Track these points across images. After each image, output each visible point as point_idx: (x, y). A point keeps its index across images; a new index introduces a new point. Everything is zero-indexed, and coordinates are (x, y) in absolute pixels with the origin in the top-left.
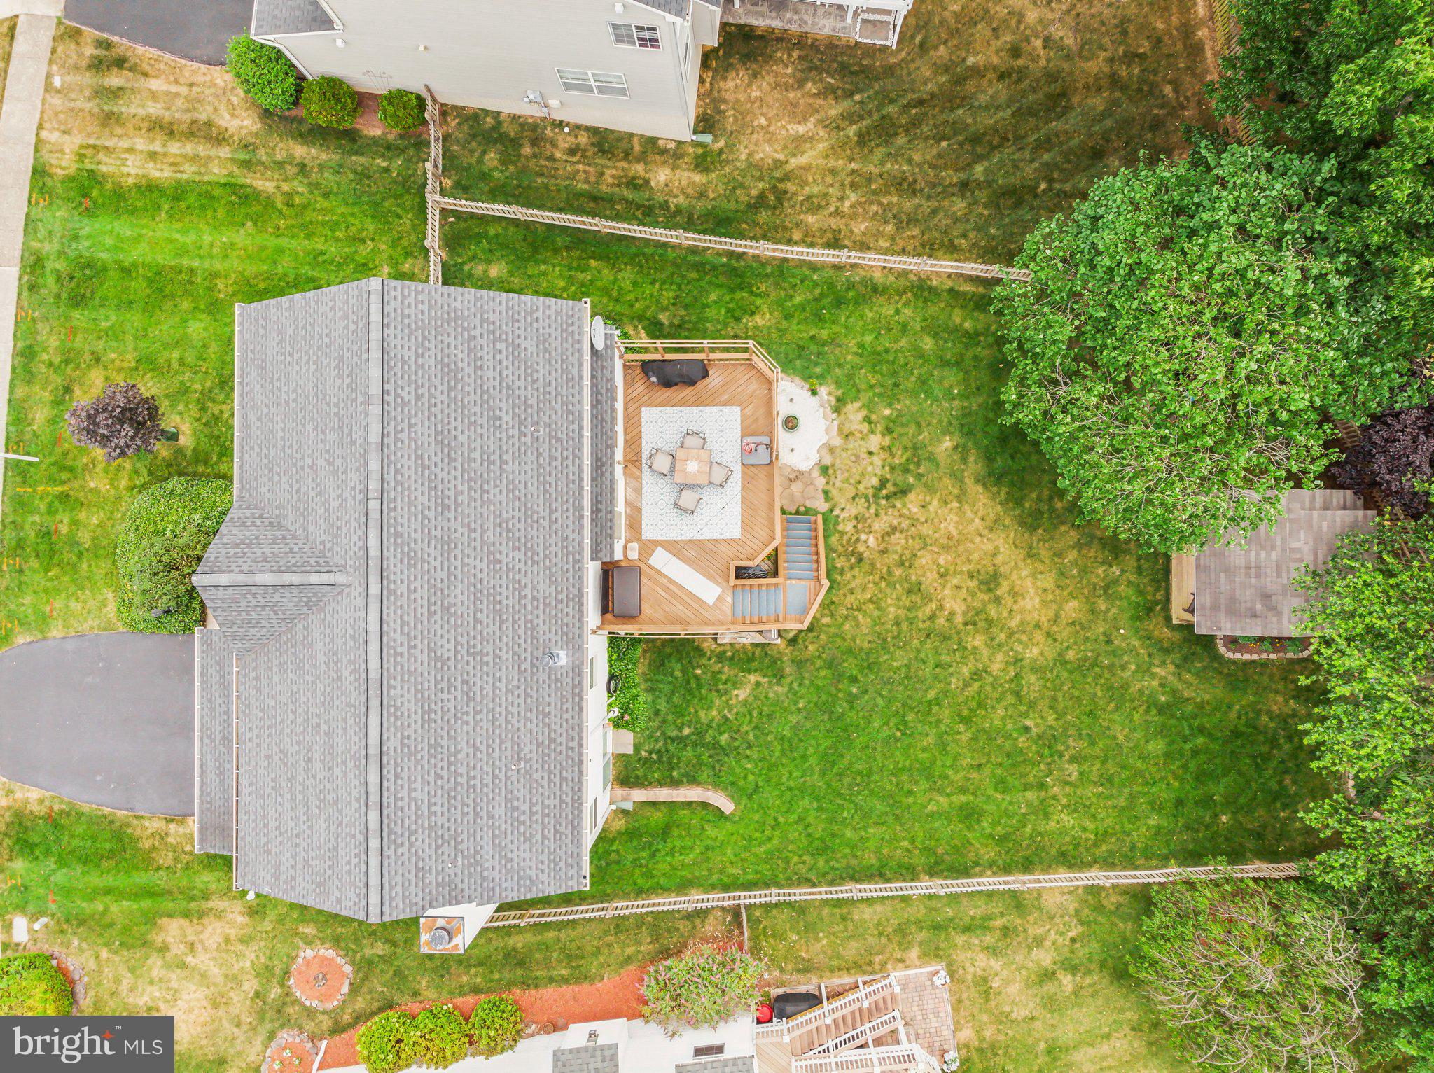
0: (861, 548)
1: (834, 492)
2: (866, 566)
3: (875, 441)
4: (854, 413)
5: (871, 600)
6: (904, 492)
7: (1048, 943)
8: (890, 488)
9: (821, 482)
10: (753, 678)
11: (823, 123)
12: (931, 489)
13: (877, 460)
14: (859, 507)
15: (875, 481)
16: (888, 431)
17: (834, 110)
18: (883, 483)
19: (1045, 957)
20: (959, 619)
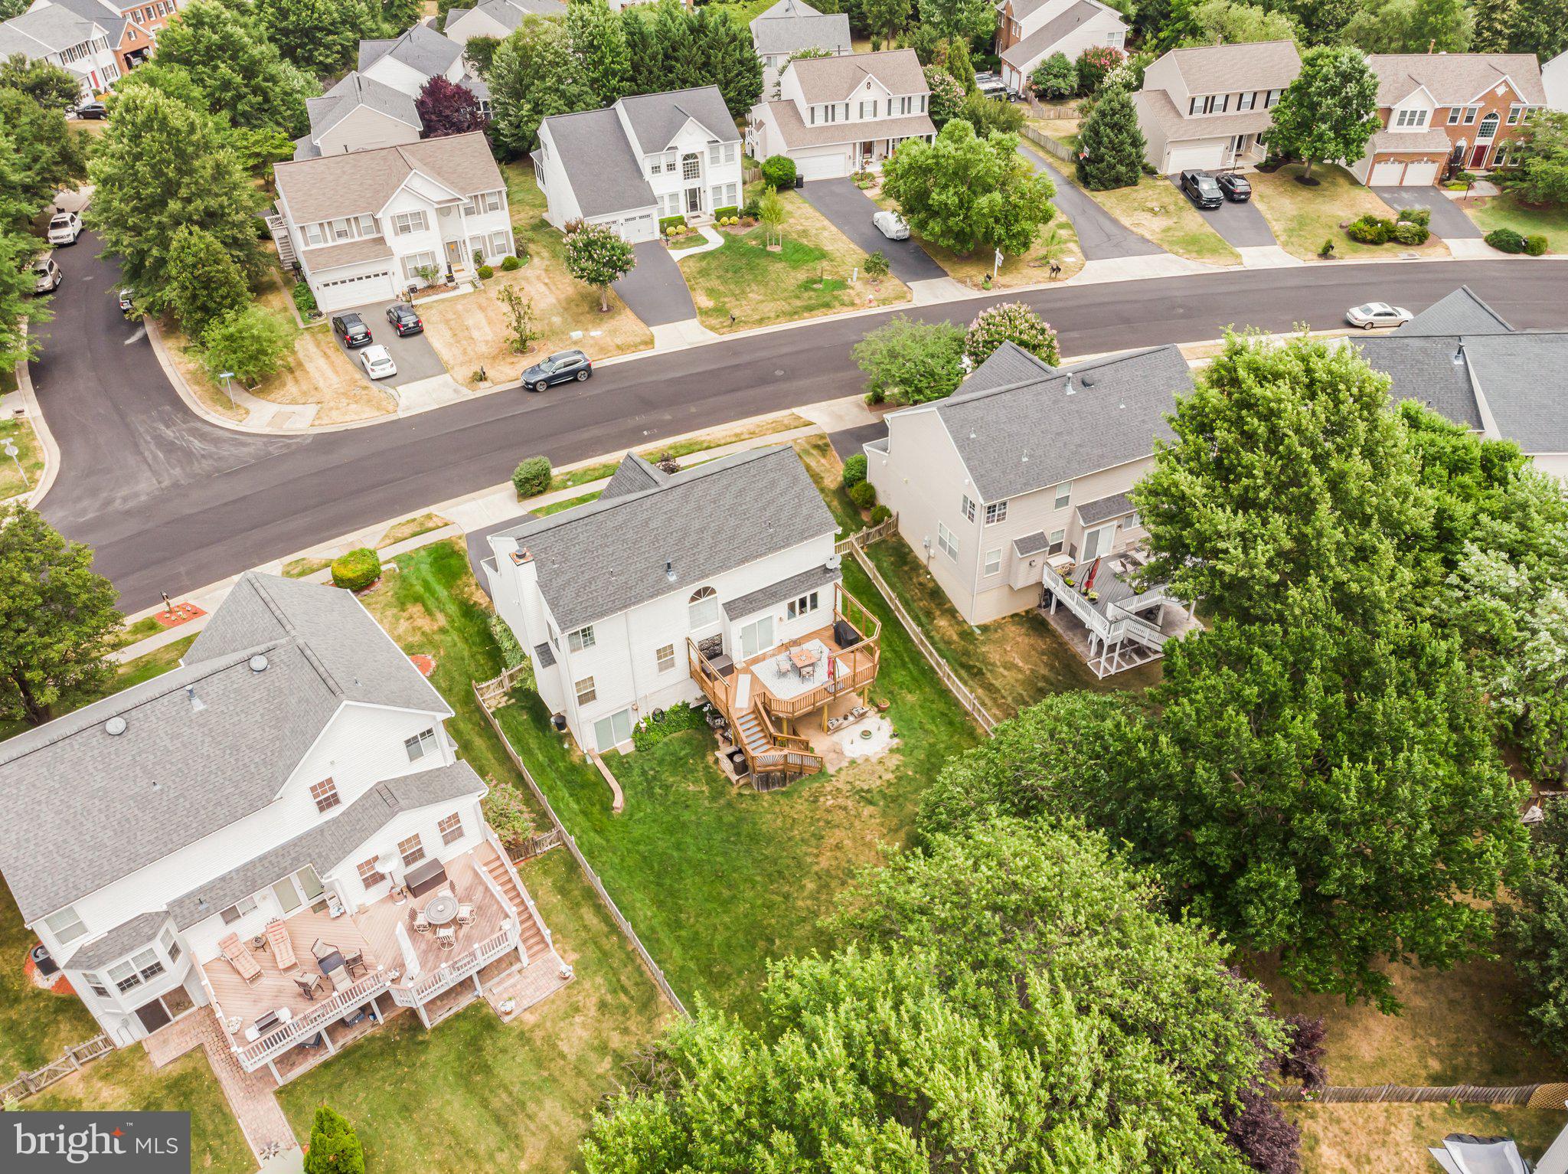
0: (822, 799)
1: (843, 773)
2: (813, 806)
3: (890, 776)
4: (896, 760)
5: (794, 820)
6: (870, 802)
7: (627, 1039)
8: (869, 796)
9: (845, 764)
10: (704, 788)
11: (1032, 671)
12: (884, 814)
13: (879, 782)
14: (845, 788)
15: (866, 788)
16: (900, 778)
17: (1044, 671)
18: (868, 791)
19: (616, 1041)
20: (816, 868)
